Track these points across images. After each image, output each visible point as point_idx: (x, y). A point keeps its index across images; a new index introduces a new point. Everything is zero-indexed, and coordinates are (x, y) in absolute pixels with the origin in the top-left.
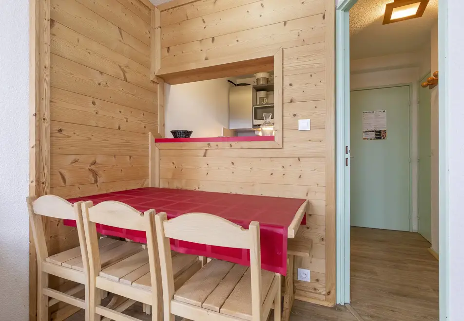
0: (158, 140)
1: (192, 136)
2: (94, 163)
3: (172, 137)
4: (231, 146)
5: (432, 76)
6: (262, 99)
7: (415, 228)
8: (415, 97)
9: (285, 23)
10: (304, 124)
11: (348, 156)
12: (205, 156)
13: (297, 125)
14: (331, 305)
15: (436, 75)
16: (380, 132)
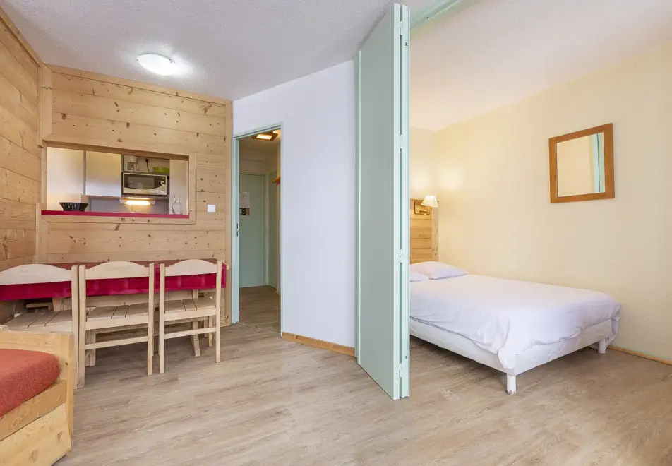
0: (44, 212)
1: (87, 210)
2: (5, 238)
3: (62, 209)
4: (149, 221)
5: (277, 178)
6: (131, 165)
7: (267, 283)
8: (267, 185)
9: (198, 134)
10: (211, 208)
11: (238, 230)
12: (117, 229)
13: (206, 208)
14: (228, 325)
15: (279, 179)
16: (245, 209)
